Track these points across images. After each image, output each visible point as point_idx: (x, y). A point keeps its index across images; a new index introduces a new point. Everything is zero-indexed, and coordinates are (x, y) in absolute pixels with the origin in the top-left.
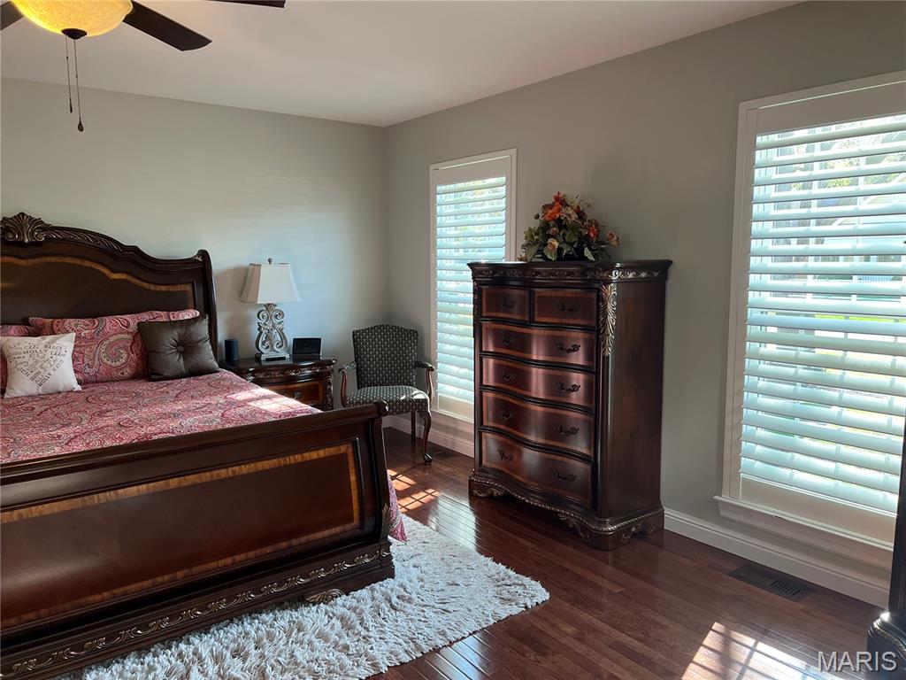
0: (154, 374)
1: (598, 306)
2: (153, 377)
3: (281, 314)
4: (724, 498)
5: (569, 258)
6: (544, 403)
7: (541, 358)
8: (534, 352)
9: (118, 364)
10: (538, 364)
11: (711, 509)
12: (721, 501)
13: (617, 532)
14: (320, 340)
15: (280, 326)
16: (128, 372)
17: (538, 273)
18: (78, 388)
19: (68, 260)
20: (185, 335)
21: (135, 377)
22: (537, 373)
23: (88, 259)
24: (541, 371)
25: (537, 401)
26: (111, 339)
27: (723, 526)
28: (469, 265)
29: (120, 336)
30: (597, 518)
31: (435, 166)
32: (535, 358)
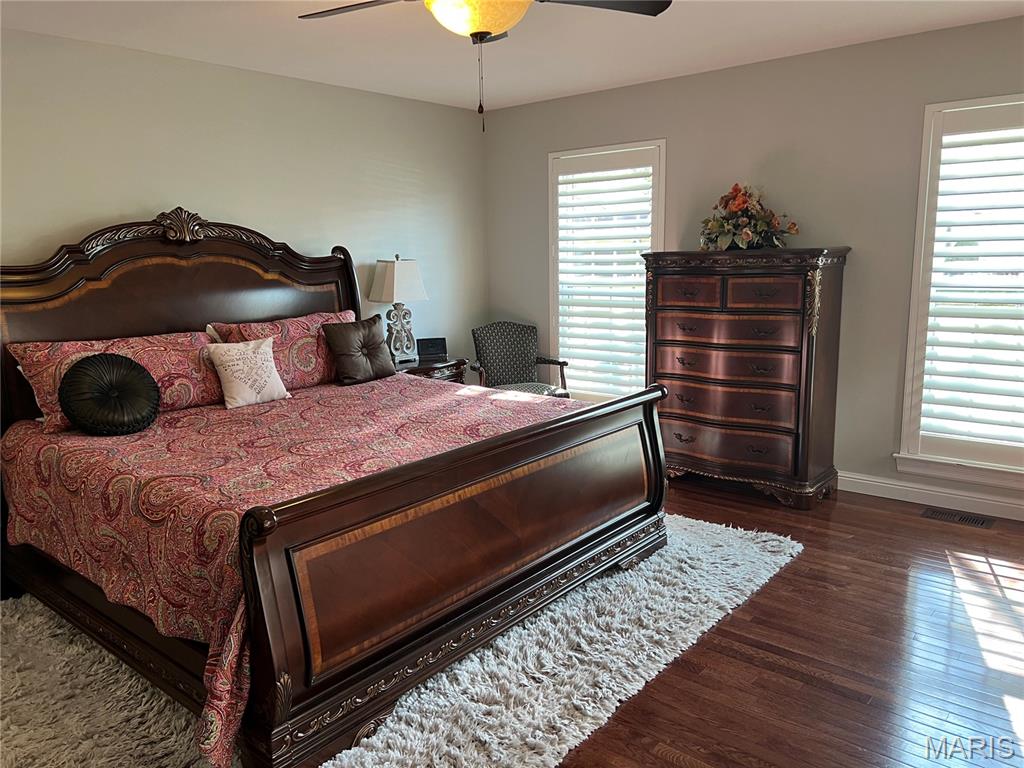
0: (346, 378)
1: (805, 290)
2: (346, 381)
3: (408, 313)
4: (903, 454)
5: (759, 246)
6: (722, 383)
7: (722, 341)
8: (715, 335)
9: (310, 369)
10: (718, 347)
11: (889, 465)
12: (900, 458)
13: (816, 494)
14: (444, 339)
15: (408, 327)
16: (317, 377)
17: (716, 261)
18: (289, 395)
19: (225, 260)
20: (368, 335)
21: (323, 382)
22: (717, 357)
23: (243, 259)
24: (721, 354)
25: (717, 382)
26: (300, 343)
27: (900, 479)
28: (643, 255)
29: (305, 340)
30: (797, 483)
31: (555, 155)
32: (715, 341)
